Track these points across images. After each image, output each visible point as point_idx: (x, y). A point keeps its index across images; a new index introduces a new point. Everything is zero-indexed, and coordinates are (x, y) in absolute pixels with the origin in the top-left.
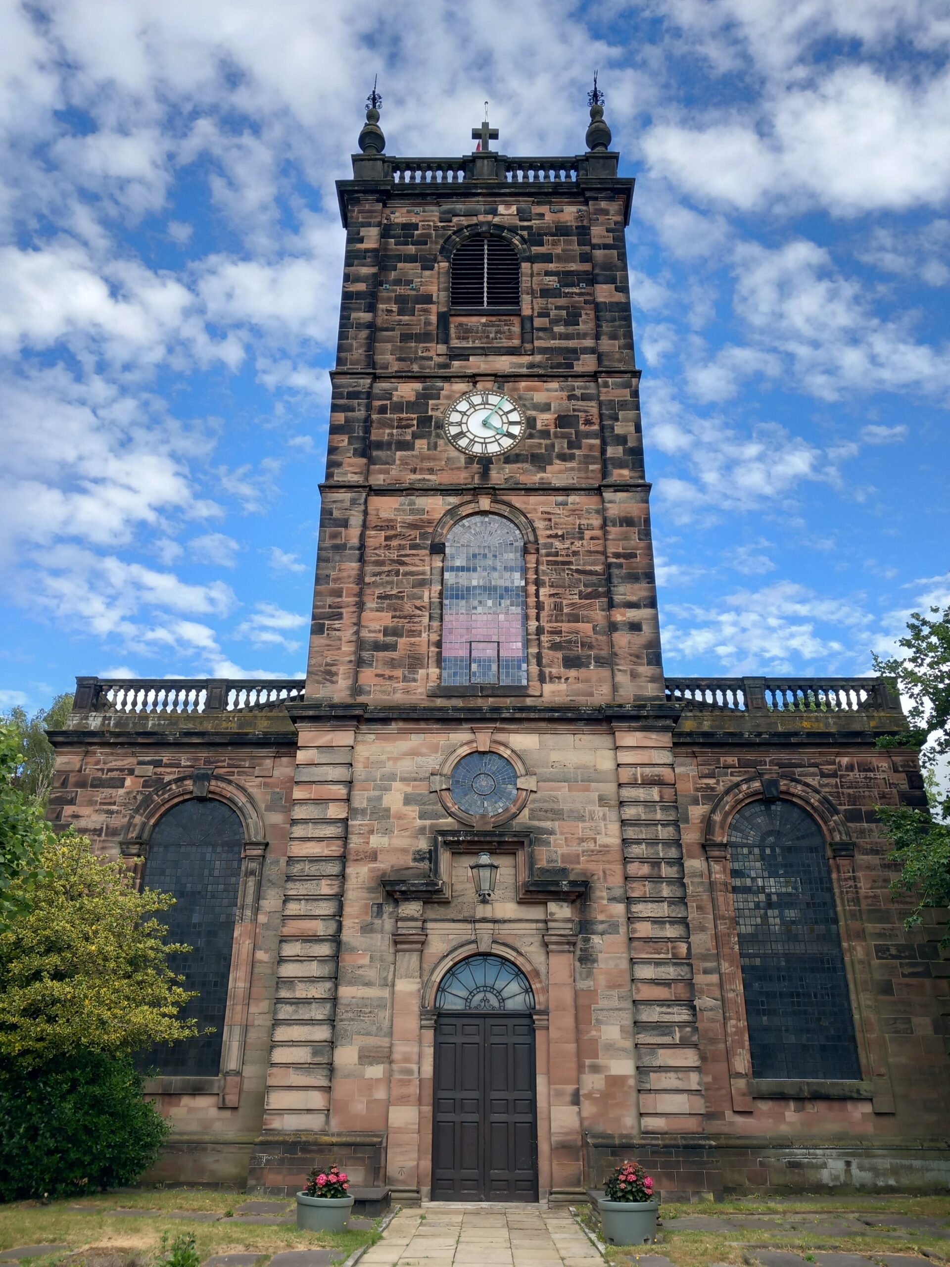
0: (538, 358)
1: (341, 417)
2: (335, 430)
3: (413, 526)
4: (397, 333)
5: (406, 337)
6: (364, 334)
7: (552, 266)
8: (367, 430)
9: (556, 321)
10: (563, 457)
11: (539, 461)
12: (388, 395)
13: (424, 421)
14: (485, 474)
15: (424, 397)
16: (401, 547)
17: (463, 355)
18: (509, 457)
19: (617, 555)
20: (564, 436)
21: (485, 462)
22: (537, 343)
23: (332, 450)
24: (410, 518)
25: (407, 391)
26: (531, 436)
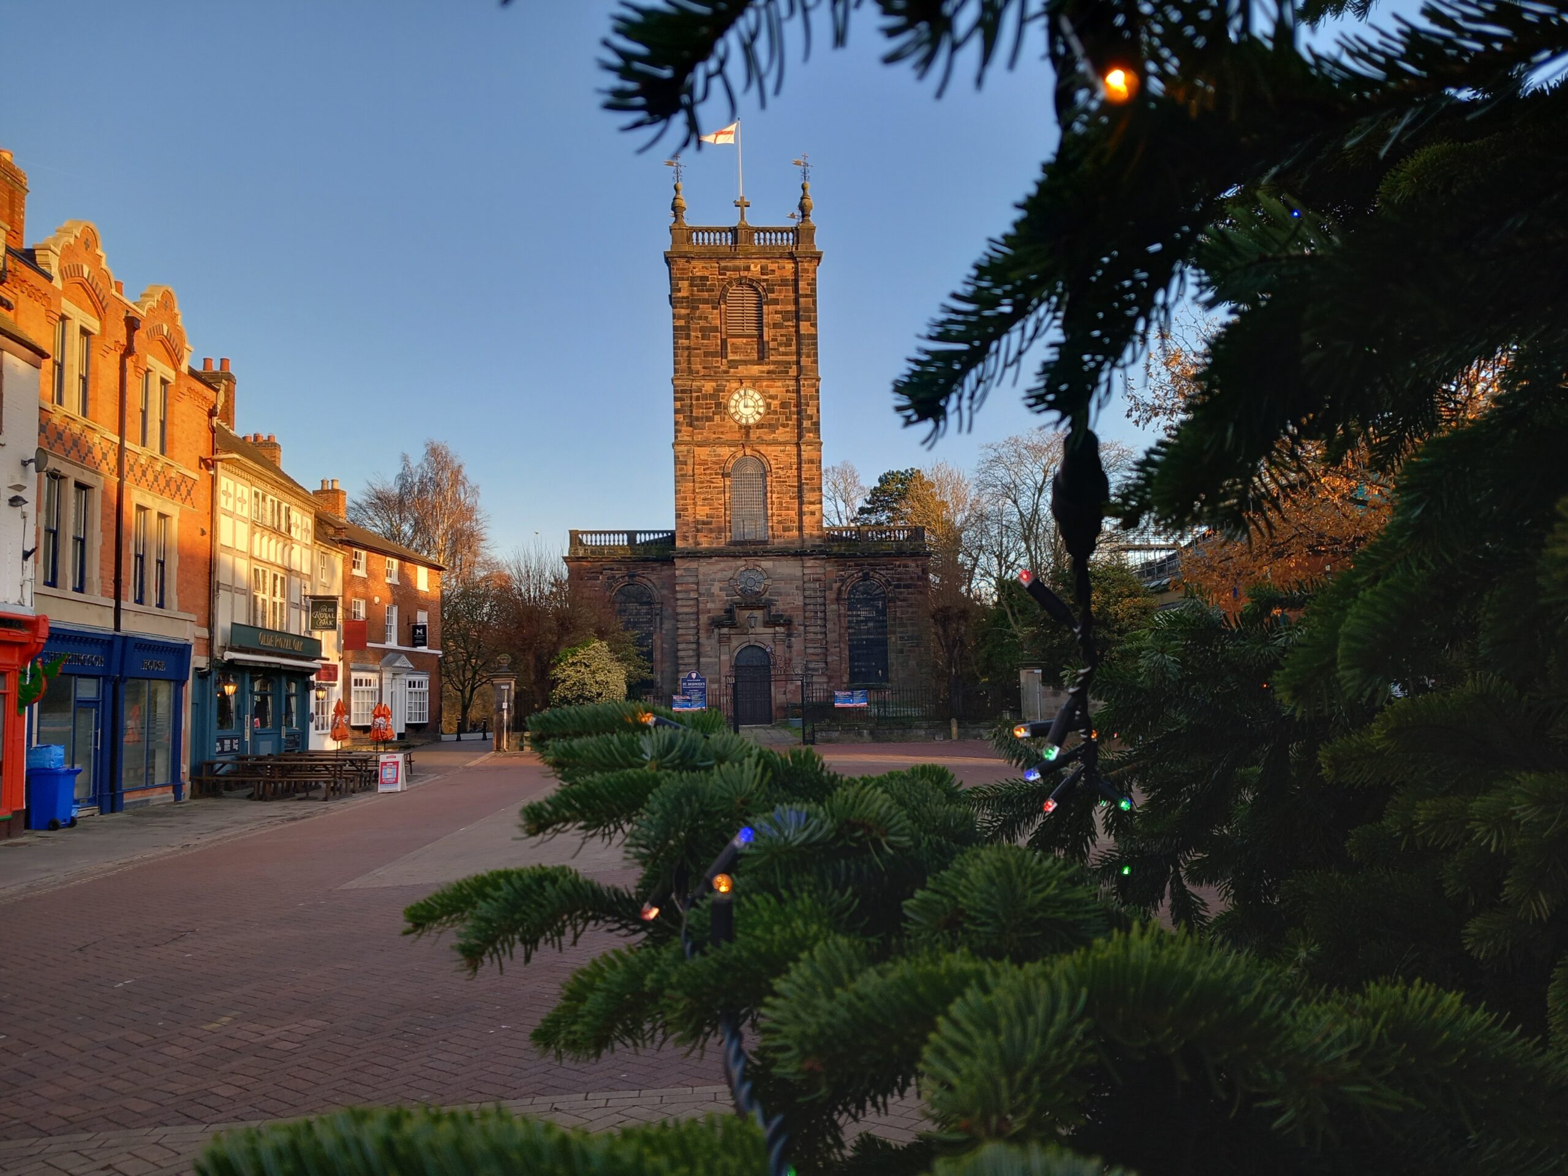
0: (772, 367)
1: (679, 404)
2: (676, 411)
3: (715, 463)
4: (702, 351)
5: (706, 354)
6: (686, 353)
7: (779, 307)
8: (691, 412)
9: (780, 345)
11: (772, 427)
12: (700, 391)
13: (718, 405)
14: (747, 434)
15: (719, 390)
16: (711, 474)
17: (733, 364)
18: (759, 426)
19: (806, 479)
20: (784, 413)
21: (747, 428)
22: (771, 358)
23: (676, 423)
24: (714, 459)
25: (709, 387)
26: (769, 414)
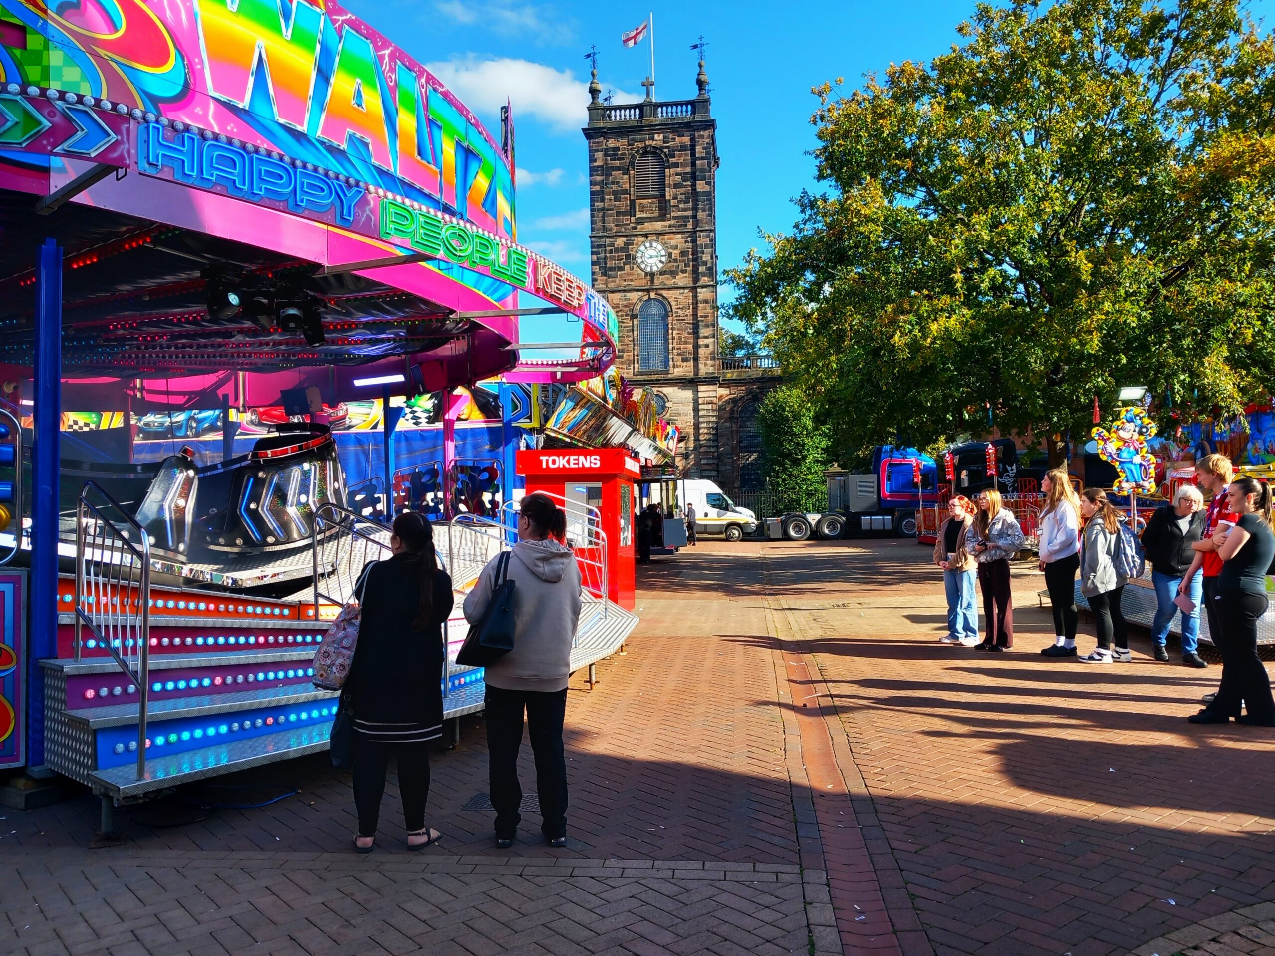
0: (672, 222)
1: (595, 257)
2: (593, 264)
3: (625, 306)
4: (614, 211)
5: (618, 214)
6: (601, 214)
7: (679, 170)
8: (606, 263)
9: (679, 202)
10: (683, 272)
11: (673, 274)
12: (612, 245)
13: (628, 257)
14: (652, 281)
15: (627, 244)
16: (622, 316)
17: (640, 221)
18: (662, 273)
19: (701, 317)
20: (683, 261)
21: (652, 275)
22: (672, 214)
23: (593, 273)
24: (625, 303)
25: (620, 242)
26: (670, 262)
